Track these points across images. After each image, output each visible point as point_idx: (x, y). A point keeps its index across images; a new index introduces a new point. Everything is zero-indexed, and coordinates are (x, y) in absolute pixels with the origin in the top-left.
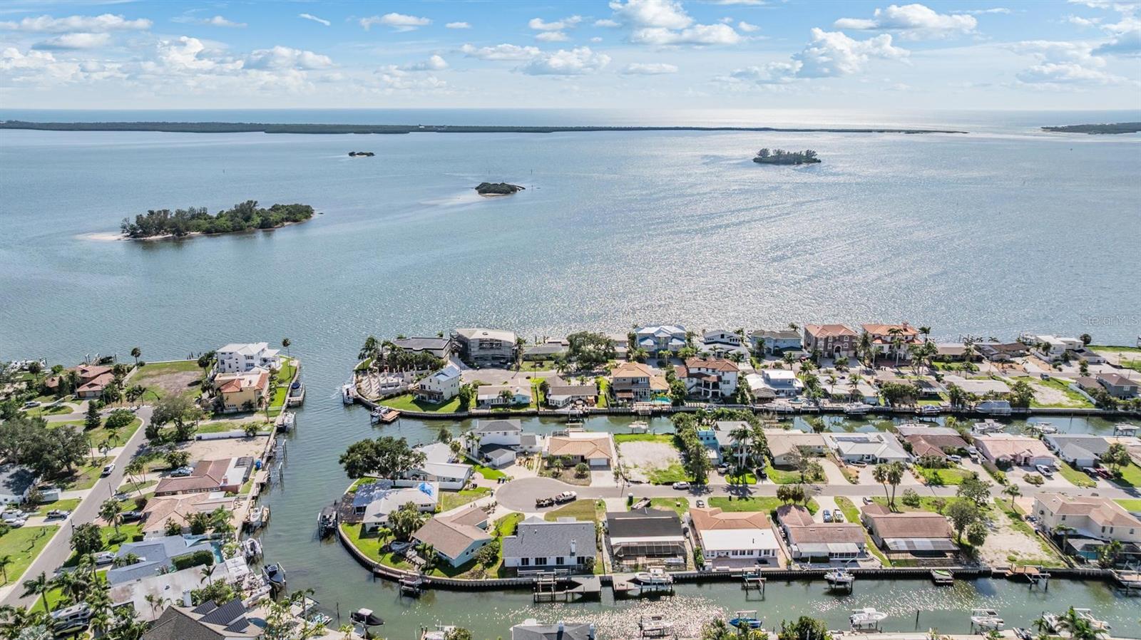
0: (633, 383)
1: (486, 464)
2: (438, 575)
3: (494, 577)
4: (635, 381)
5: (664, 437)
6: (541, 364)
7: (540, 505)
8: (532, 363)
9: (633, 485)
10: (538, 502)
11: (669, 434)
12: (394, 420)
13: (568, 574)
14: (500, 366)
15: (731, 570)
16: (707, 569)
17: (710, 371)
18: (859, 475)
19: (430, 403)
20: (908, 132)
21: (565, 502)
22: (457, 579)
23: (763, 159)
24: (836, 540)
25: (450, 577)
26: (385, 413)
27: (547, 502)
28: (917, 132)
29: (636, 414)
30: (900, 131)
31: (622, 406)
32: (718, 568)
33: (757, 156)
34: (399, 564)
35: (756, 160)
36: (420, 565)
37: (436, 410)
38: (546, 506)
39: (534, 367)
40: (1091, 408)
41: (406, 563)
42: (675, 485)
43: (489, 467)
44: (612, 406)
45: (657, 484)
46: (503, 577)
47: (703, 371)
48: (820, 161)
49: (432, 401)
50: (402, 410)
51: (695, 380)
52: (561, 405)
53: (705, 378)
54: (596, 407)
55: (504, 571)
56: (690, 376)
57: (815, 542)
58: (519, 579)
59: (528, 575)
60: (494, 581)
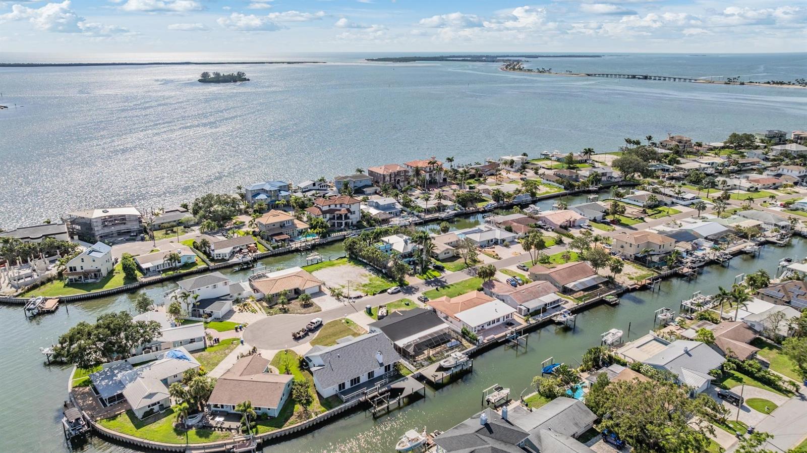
0: (281, 226)
1: (209, 320)
2: (265, 431)
3: (323, 412)
4: (282, 225)
5: (339, 261)
6: (172, 230)
7: (297, 338)
8: (164, 231)
9: (357, 301)
10: (294, 335)
11: (342, 258)
12: (57, 308)
13: (386, 384)
14: (133, 239)
15: (496, 337)
16: (480, 342)
17: (338, 206)
18: (496, 252)
19: (87, 284)
20: (289, 63)
21: (317, 328)
22: (288, 427)
23: (205, 79)
24: (541, 294)
25: (280, 427)
26: (43, 303)
27: (302, 333)
28: (295, 63)
29: (297, 250)
30: (283, 63)
31: (281, 247)
32: (487, 338)
33: (200, 78)
34: (212, 437)
35: (200, 81)
36: (237, 429)
37: (102, 287)
38: (304, 337)
39: (167, 234)
40: (563, 191)
41: (218, 432)
42: (389, 291)
43: (213, 320)
44: (274, 248)
45: (374, 294)
46: (331, 408)
47: (333, 207)
48: (249, 80)
49: (90, 281)
50: (61, 296)
51: (328, 216)
52: (227, 258)
53: (337, 212)
54: (259, 252)
55: (326, 403)
56: (324, 213)
57: (531, 300)
58: (347, 404)
59: (352, 398)
60: (325, 415)
